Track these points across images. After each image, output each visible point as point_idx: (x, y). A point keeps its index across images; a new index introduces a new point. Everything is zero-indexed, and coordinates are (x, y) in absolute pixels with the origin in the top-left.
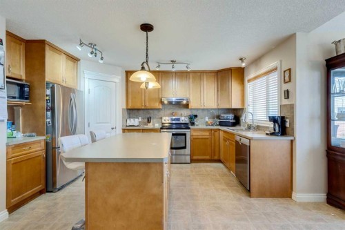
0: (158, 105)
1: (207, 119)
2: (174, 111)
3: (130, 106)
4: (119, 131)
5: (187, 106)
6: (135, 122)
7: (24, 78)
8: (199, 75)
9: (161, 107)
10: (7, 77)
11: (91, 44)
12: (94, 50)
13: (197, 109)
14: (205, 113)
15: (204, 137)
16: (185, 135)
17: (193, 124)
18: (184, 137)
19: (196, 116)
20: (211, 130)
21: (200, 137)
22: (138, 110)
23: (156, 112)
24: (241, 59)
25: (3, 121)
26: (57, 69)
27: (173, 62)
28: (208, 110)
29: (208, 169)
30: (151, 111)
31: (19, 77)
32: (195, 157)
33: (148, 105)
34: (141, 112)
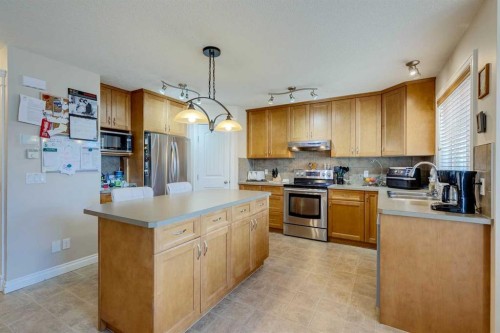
0: (285, 153)
1: (366, 174)
2: (312, 161)
3: (251, 155)
4: (234, 186)
5: (328, 153)
6: (258, 175)
7: (129, 129)
8: (347, 103)
9: (290, 155)
10: (102, 128)
11: (180, 85)
12: (185, 91)
13: (349, 158)
14: (364, 163)
15: (351, 203)
16: (319, 197)
17: (341, 182)
18: (317, 200)
19: (346, 169)
20: (364, 192)
21: (344, 203)
22: (265, 159)
23: (287, 162)
24: (410, 65)
25: (97, 171)
26: (157, 117)
27: (291, 89)
28: (368, 159)
29: (349, 256)
30: (280, 162)
31: (124, 129)
32: (335, 234)
33: (273, 153)
34: (267, 162)
